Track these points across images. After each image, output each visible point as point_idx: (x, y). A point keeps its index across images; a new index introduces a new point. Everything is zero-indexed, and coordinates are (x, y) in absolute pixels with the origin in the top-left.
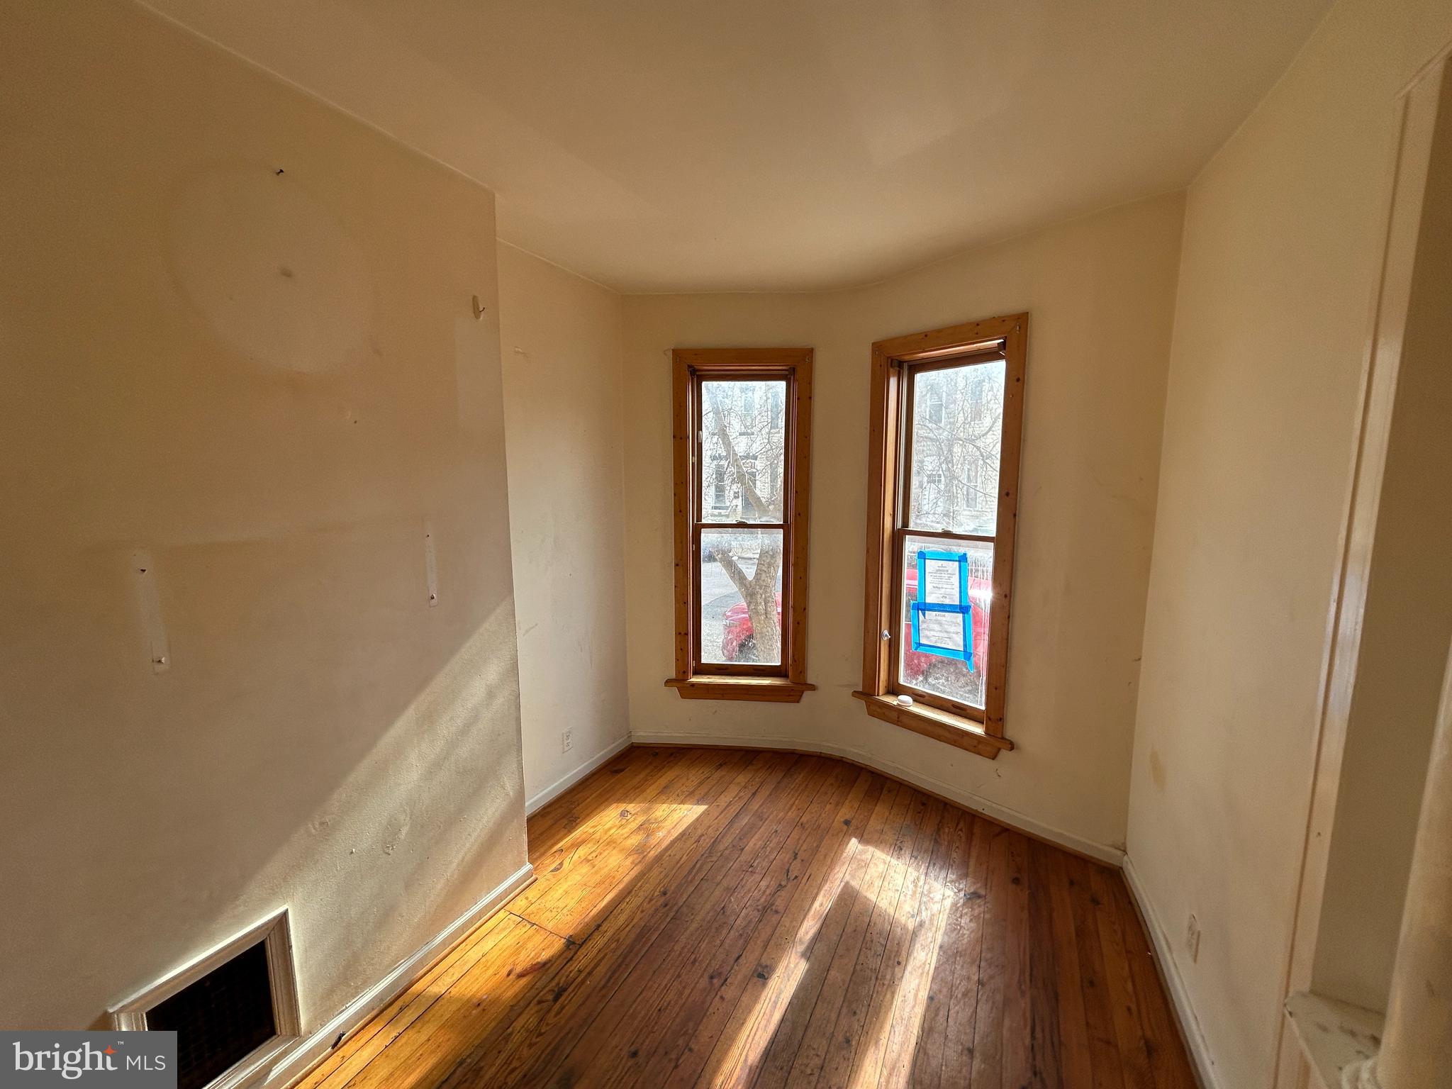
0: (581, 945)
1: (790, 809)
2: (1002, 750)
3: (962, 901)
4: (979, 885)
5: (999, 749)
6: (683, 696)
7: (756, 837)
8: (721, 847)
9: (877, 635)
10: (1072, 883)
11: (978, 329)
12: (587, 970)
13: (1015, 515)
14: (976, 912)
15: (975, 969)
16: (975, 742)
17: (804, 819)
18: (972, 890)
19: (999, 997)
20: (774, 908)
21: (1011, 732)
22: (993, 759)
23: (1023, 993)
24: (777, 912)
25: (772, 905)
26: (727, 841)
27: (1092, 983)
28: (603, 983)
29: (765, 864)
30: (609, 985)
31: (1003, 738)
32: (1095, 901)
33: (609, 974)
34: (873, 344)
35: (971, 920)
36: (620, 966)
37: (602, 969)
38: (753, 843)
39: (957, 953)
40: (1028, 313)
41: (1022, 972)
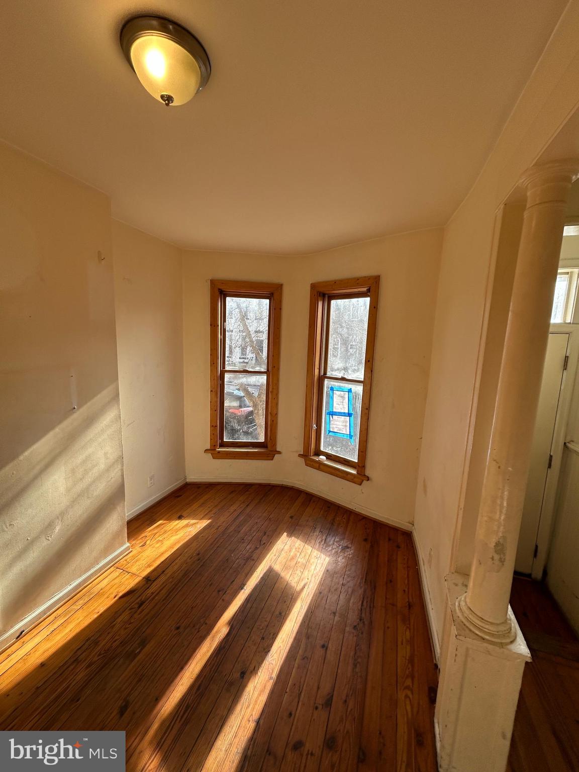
0: (154, 581)
1: (264, 512)
2: (364, 481)
3: (340, 550)
4: (348, 543)
5: (363, 481)
6: (214, 458)
7: (247, 526)
8: (229, 531)
9: (311, 427)
10: (389, 539)
11: (357, 281)
12: (156, 592)
13: (372, 371)
14: (346, 555)
15: (341, 579)
16: (353, 477)
17: (271, 516)
18: (345, 545)
19: (350, 590)
20: (252, 558)
21: (368, 472)
22: (360, 485)
23: (361, 588)
24: (253, 560)
25: (252, 557)
26: (232, 528)
27: (391, 581)
28: (164, 598)
29: (250, 538)
30: (168, 598)
31: (365, 475)
32: (398, 547)
33: (167, 593)
34: (311, 284)
35: (343, 558)
36: (173, 589)
37: (164, 591)
38: (244, 529)
39: (335, 573)
40: (379, 276)
41: (362, 578)
